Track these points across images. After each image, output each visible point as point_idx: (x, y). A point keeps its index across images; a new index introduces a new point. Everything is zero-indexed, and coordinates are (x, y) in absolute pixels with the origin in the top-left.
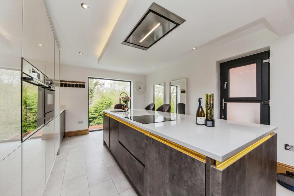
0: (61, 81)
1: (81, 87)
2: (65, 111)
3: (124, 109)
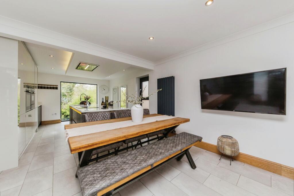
0: (38, 85)
1: (54, 89)
2: (41, 106)
3: (85, 104)
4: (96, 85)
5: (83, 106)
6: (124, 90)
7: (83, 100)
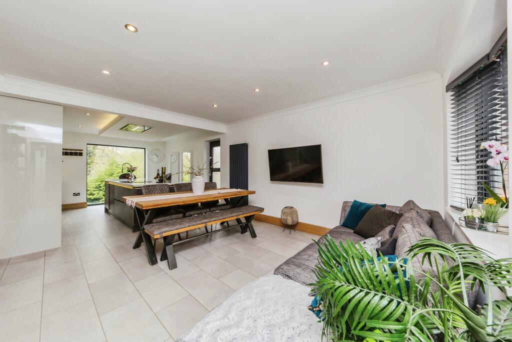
1: (77, 155)
3: (128, 178)
4: (143, 150)
5: (126, 180)
6: (187, 155)
7: (125, 172)
